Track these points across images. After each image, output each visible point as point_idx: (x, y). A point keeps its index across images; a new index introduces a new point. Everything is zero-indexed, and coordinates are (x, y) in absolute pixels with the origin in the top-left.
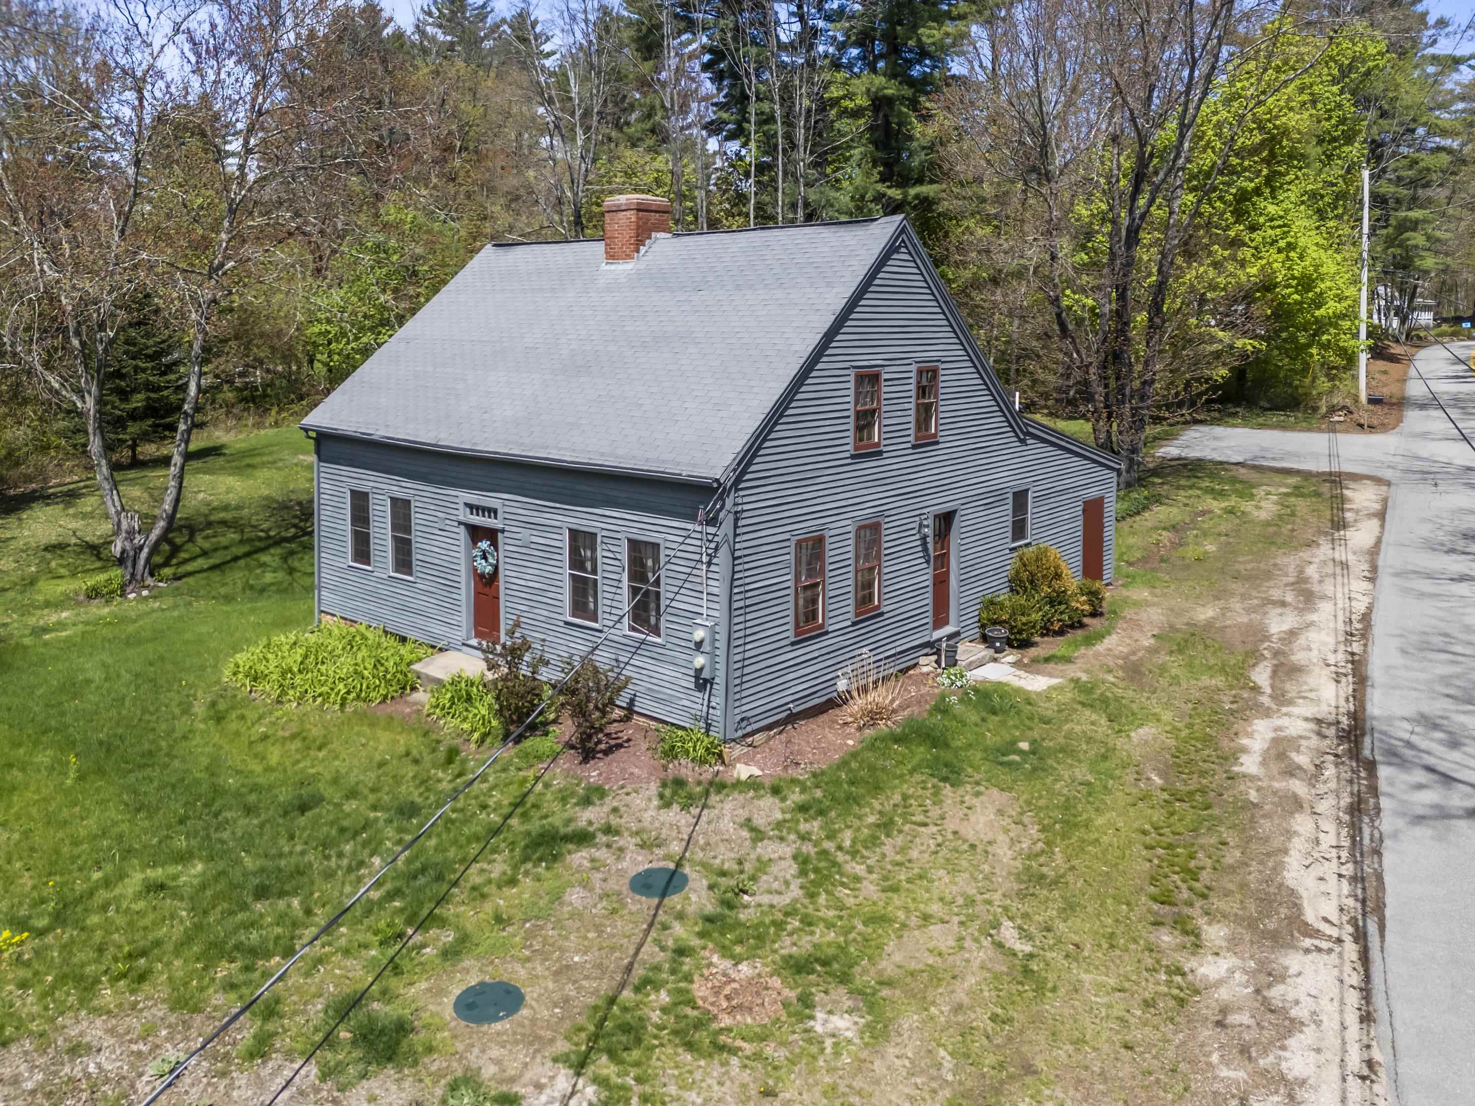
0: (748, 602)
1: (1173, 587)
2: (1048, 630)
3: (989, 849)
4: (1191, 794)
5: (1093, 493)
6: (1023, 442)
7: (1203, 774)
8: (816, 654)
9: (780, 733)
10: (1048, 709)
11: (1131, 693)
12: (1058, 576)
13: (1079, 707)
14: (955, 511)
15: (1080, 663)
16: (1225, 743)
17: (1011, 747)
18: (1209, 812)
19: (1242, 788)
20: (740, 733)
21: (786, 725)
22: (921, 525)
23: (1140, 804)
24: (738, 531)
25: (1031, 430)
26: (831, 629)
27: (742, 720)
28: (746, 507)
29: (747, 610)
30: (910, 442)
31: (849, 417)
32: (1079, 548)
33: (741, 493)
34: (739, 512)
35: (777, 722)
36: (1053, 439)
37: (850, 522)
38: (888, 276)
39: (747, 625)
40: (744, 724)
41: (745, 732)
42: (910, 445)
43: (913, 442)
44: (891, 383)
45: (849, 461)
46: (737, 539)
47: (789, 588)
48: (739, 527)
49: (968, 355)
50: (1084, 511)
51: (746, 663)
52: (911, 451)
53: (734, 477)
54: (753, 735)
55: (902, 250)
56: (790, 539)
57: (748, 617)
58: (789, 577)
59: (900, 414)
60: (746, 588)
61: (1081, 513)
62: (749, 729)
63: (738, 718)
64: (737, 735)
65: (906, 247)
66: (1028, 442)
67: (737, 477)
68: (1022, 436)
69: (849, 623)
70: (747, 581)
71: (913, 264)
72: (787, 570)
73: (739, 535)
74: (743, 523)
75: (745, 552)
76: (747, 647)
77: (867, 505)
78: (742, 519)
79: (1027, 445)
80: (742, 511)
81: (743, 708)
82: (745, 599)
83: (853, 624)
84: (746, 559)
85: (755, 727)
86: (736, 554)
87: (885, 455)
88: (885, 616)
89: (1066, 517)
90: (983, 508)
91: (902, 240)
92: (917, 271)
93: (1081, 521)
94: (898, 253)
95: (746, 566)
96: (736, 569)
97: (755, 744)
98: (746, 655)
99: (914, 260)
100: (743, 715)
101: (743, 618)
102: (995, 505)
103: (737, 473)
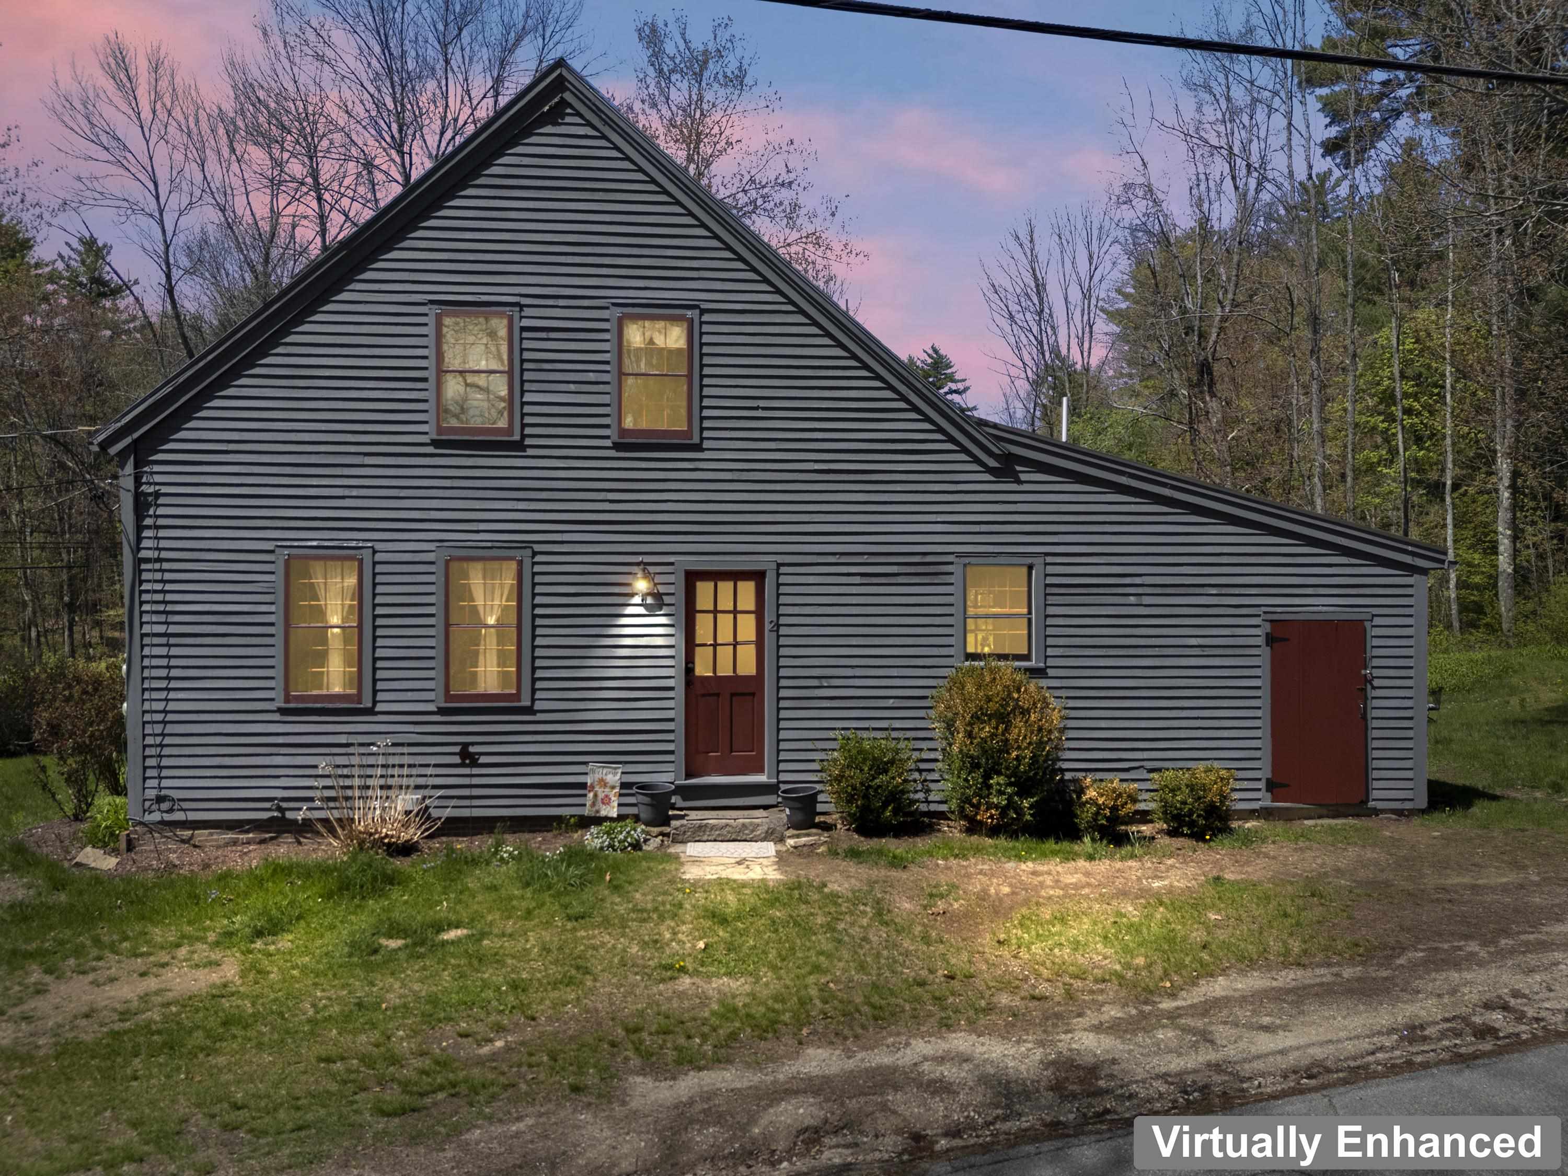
5: (1318, 607)
6: (1003, 473)
8: (342, 739)
20: (156, 817)
24: (147, 522)
25: (1019, 451)
26: (381, 708)
27: (162, 799)
29: (173, 641)
30: (608, 437)
31: (425, 380)
32: (1259, 713)
33: (156, 468)
34: (150, 494)
35: (249, 822)
36: (1123, 480)
37: (431, 546)
38: (527, 161)
39: (173, 662)
40: (165, 806)
41: (167, 817)
42: (608, 443)
43: (615, 438)
44: (543, 335)
45: (430, 450)
46: (146, 533)
47: (272, 624)
48: (150, 516)
49: (791, 302)
50: (1271, 640)
51: (170, 717)
52: (613, 453)
53: (128, 441)
54: (194, 829)
55: (568, 119)
56: (272, 552)
57: (174, 651)
58: (273, 608)
59: (572, 387)
60: (169, 608)
61: (1260, 641)
62: (179, 816)
63: (151, 794)
64: (148, 818)
65: (578, 114)
66: (1023, 477)
67: (135, 442)
68: (992, 463)
69: (432, 707)
70: (169, 597)
71: (603, 143)
72: (267, 598)
73: (149, 527)
74: (161, 511)
75: (164, 555)
76: (172, 695)
77: (482, 526)
78: (158, 506)
79: (1019, 482)
80: (157, 495)
81: (165, 783)
82: (167, 623)
83: (441, 711)
84: (166, 566)
85: (192, 816)
86: (143, 554)
87: (530, 452)
88: (540, 717)
89: (1193, 642)
90: (857, 580)
91: (564, 103)
92: (615, 154)
93: (1263, 658)
94: (555, 124)
95: (168, 576)
96: (145, 576)
97: (196, 841)
98: (172, 706)
99: (604, 137)
100: (163, 792)
101: (163, 651)
102: (900, 580)
103: (136, 435)
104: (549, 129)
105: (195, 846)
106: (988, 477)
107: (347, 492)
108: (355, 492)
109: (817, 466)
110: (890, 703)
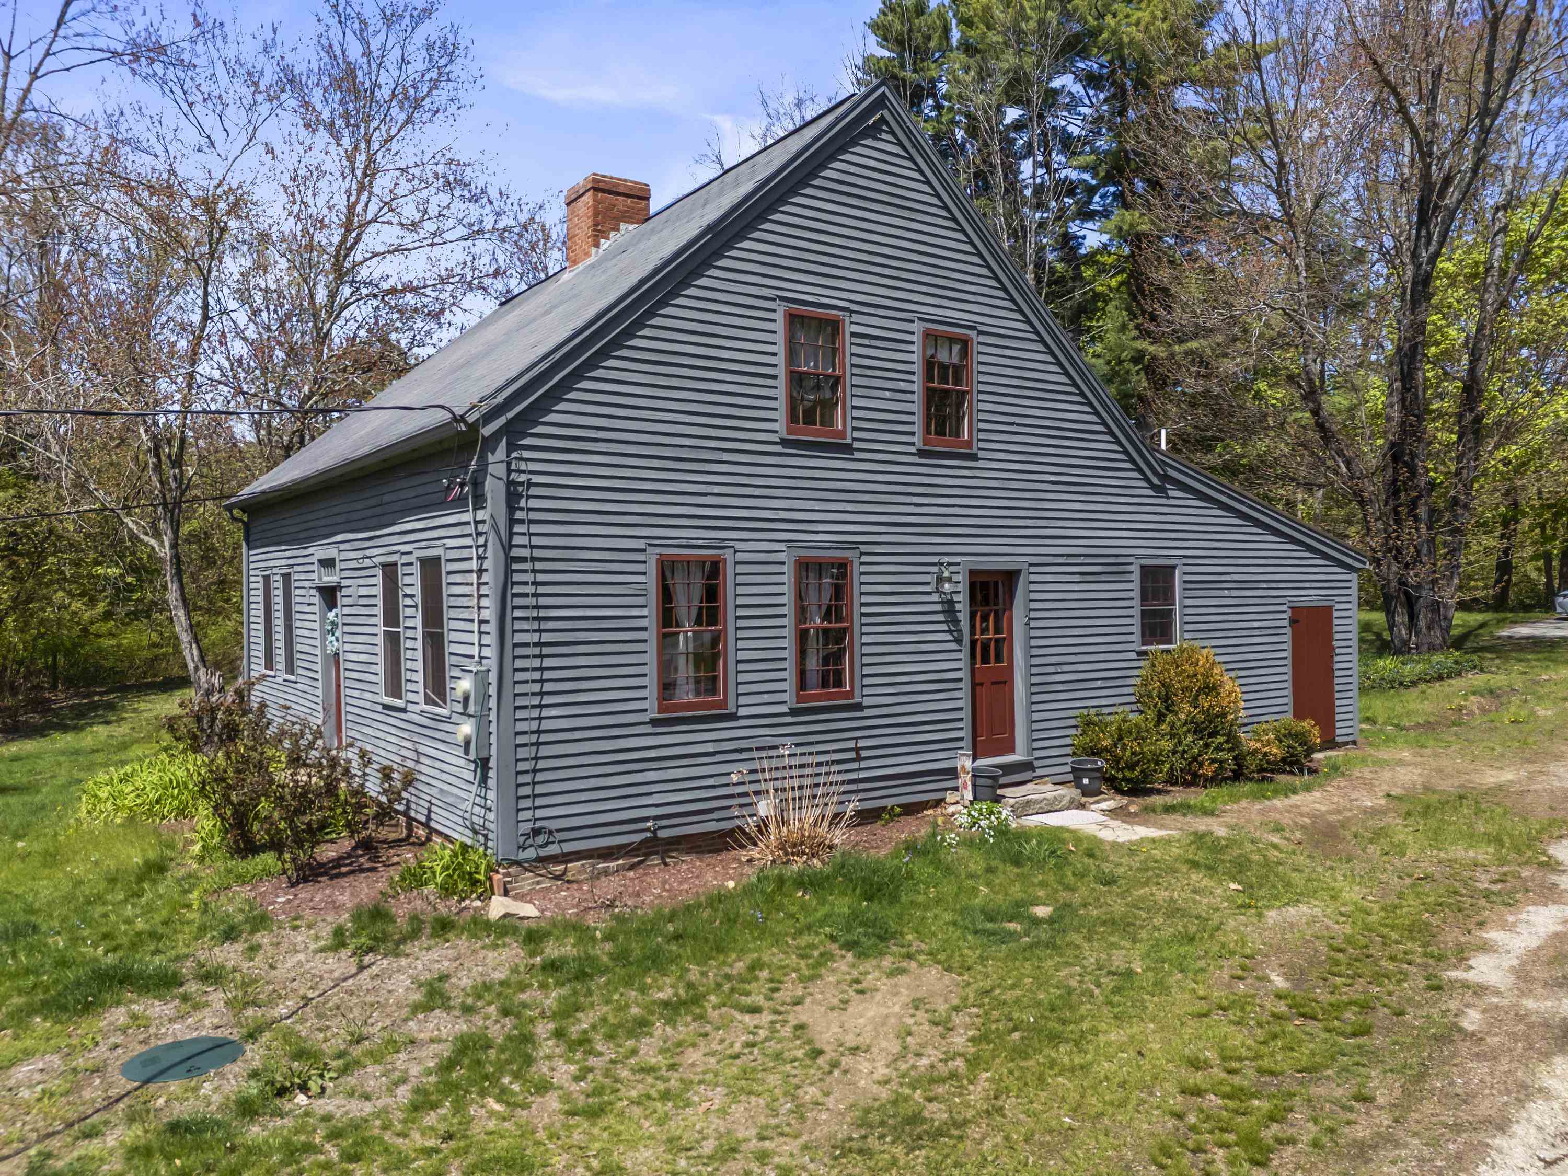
0: (546, 637)
1: (1455, 747)
2: (1195, 775)
3: (846, 1061)
4: (1337, 1008)
5: (1313, 597)
6: (1160, 490)
7: (1379, 977)
8: (710, 748)
9: (632, 867)
10: (1122, 867)
11: (1302, 860)
12: (1210, 689)
13: (1184, 868)
14: (1019, 571)
15: (1228, 818)
16: (1452, 937)
17: (1018, 911)
18: (1361, 1040)
19: (1453, 1005)
20: (531, 853)
21: (647, 855)
22: (940, 580)
23: (1217, 1016)
24: (519, 515)
25: (1171, 472)
26: (742, 712)
27: (536, 832)
28: (536, 479)
29: (546, 651)
30: (913, 444)
31: (774, 377)
32: (1285, 677)
33: (526, 454)
34: (522, 484)
35: (620, 847)
36: (1223, 499)
37: (781, 546)
38: (853, 169)
39: (547, 675)
40: (541, 839)
41: (543, 852)
42: (913, 450)
43: (919, 444)
44: (866, 342)
45: (778, 448)
46: (517, 528)
47: (645, 629)
48: (522, 509)
49: (1037, 333)
50: (1293, 621)
51: (543, 738)
52: (916, 459)
53: (501, 421)
54: (567, 862)
55: (884, 136)
56: (644, 550)
57: (547, 663)
58: (645, 612)
59: (888, 394)
60: (543, 613)
61: (1286, 623)
62: (553, 849)
63: (526, 827)
64: (523, 855)
65: (892, 133)
66: (1171, 493)
67: (510, 422)
68: (1156, 481)
69: (784, 709)
70: (543, 601)
71: (908, 164)
72: (640, 601)
73: (521, 522)
74: (533, 503)
75: (537, 553)
76: (546, 712)
77: (821, 527)
78: (528, 497)
79: (1168, 497)
80: (530, 484)
81: (539, 813)
82: (540, 631)
83: (794, 712)
84: (539, 566)
85: (568, 847)
86: (515, 552)
87: (857, 455)
88: (867, 712)
89: (1256, 625)
90: (1077, 578)
91: (883, 120)
92: (917, 176)
93: (1287, 636)
94: (876, 138)
95: (541, 578)
96: (517, 577)
97: (569, 876)
98: (546, 725)
99: (911, 159)
100: (539, 824)
101: (536, 663)
102: (1103, 578)
103: (510, 415)
104: (869, 142)
105: (568, 882)
106: (1150, 492)
107: (709, 489)
108: (716, 489)
109: (1053, 478)
110: (1099, 684)
